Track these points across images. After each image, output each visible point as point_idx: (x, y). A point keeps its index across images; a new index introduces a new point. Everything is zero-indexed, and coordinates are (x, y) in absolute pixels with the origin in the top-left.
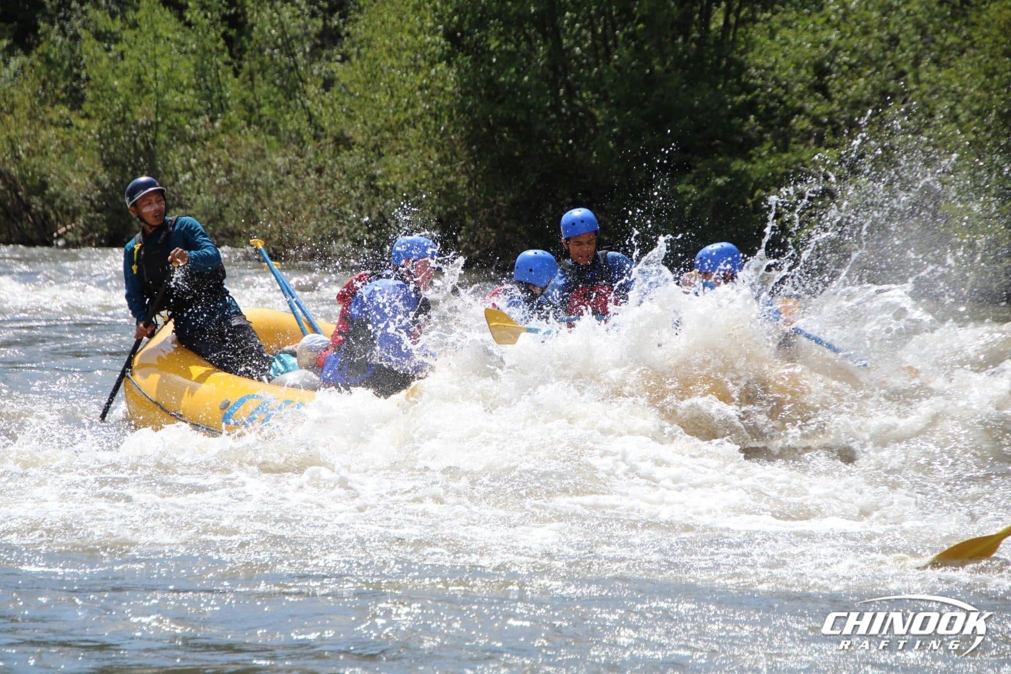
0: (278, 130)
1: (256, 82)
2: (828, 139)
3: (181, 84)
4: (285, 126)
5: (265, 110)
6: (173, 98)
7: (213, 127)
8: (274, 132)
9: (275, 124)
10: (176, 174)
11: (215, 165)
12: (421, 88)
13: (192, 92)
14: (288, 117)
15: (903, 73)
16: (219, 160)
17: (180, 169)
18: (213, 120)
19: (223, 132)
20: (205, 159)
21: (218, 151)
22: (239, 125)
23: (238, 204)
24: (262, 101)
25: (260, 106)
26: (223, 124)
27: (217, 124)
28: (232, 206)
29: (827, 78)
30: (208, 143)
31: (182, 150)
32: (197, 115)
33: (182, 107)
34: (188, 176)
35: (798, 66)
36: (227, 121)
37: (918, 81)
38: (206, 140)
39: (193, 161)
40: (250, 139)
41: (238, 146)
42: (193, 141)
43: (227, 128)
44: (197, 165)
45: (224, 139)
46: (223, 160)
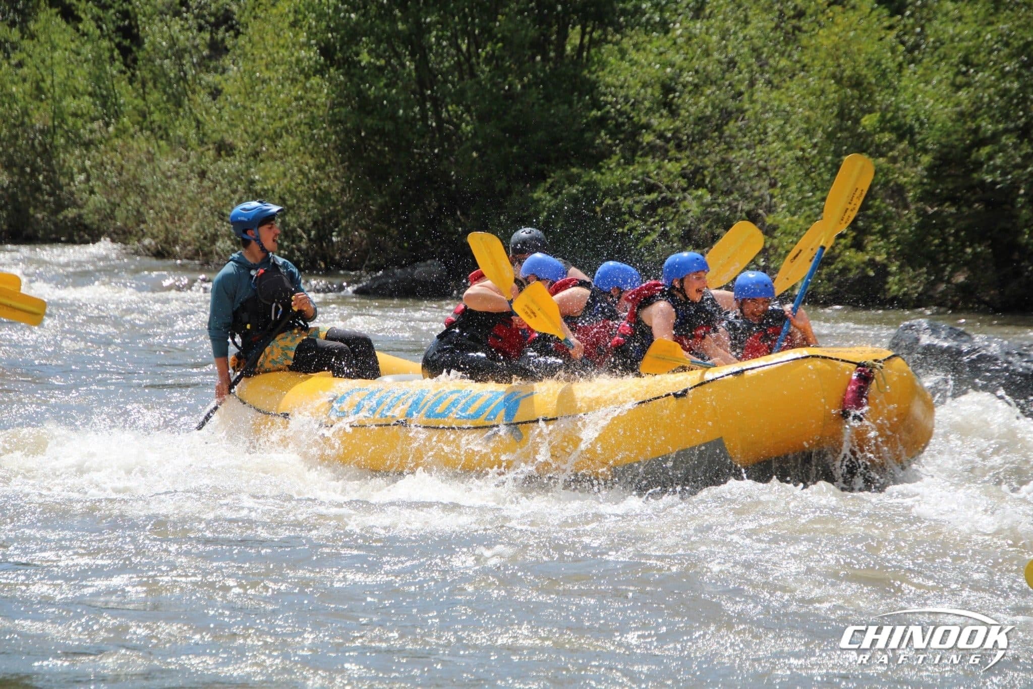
0: (168, 135)
1: (147, 90)
2: (673, 153)
3: (77, 91)
4: (175, 132)
5: (156, 117)
6: (70, 104)
7: (107, 132)
8: (166, 136)
9: (166, 130)
10: (72, 175)
11: (108, 167)
12: (297, 99)
13: (87, 98)
14: (177, 123)
15: (741, 94)
16: (112, 163)
17: (75, 170)
18: (107, 125)
19: (117, 136)
20: (99, 160)
21: (112, 154)
22: (132, 130)
23: (128, 204)
24: (152, 108)
25: (151, 113)
26: (117, 129)
27: (111, 129)
28: (123, 205)
29: (671, 96)
30: (102, 147)
31: (77, 152)
32: (93, 119)
33: (79, 112)
34: (82, 177)
35: (645, 85)
36: (120, 126)
37: (752, 102)
38: (101, 143)
39: (88, 163)
40: (141, 143)
41: (130, 149)
42: (87, 145)
43: (121, 132)
44: (91, 167)
45: (118, 142)
46: (116, 162)
